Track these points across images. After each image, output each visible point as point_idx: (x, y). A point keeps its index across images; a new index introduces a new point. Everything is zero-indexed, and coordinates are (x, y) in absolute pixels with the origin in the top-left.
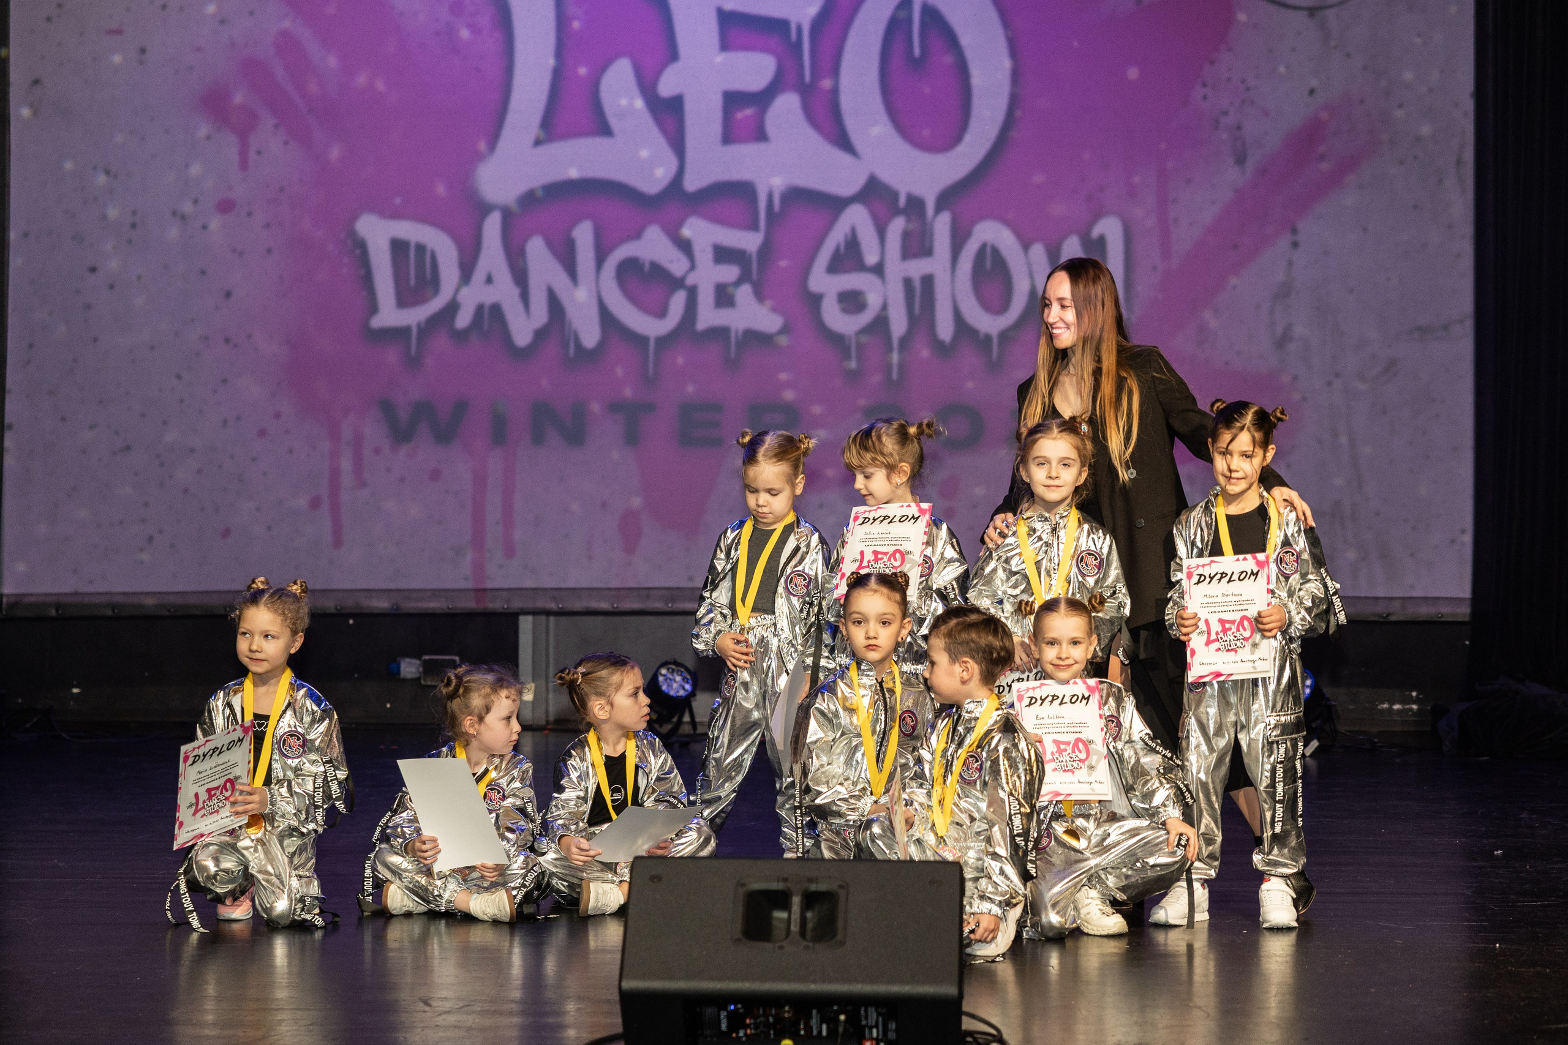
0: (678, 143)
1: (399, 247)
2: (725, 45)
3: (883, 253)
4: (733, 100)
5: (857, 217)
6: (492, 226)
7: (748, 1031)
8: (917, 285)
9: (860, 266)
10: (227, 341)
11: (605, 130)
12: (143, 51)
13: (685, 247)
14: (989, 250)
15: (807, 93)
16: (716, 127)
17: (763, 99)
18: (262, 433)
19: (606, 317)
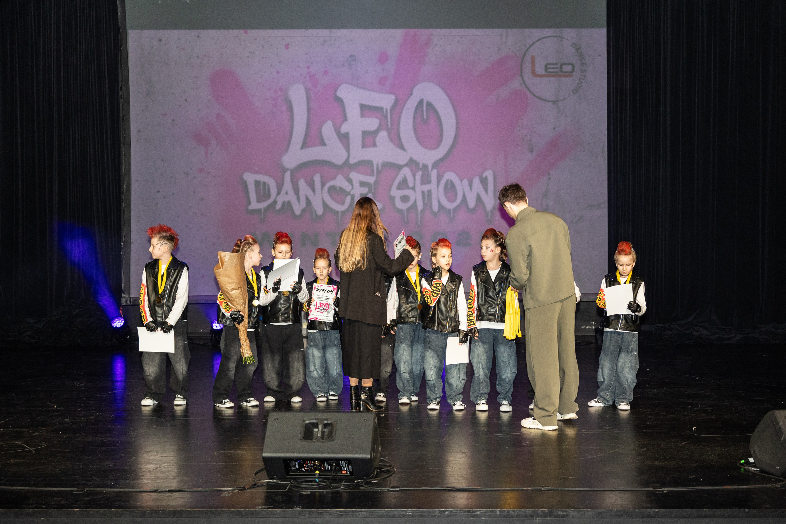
0: (347, 148)
1: (257, 183)
2: (362, 116)
3: (415, 183)
4: (365, 134)
5: (406, 171)
6: (287, 175)
7: (305, 468)
8: (426, 193)
9: (408, 187)
10: (202, 214)
11: (324, 144)
12: (173, 120)
13: (350, 181)
14: (449, 181)
15: (389, 131)
16: (360, 143)
17: (375, 133)
18: (214, 244)
19: (325, 204)
